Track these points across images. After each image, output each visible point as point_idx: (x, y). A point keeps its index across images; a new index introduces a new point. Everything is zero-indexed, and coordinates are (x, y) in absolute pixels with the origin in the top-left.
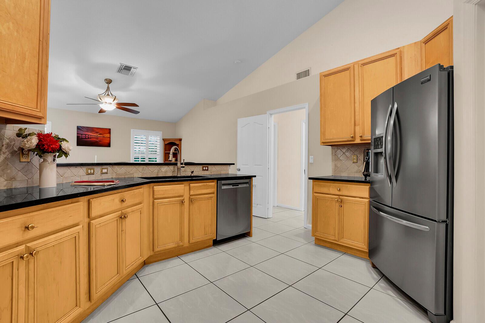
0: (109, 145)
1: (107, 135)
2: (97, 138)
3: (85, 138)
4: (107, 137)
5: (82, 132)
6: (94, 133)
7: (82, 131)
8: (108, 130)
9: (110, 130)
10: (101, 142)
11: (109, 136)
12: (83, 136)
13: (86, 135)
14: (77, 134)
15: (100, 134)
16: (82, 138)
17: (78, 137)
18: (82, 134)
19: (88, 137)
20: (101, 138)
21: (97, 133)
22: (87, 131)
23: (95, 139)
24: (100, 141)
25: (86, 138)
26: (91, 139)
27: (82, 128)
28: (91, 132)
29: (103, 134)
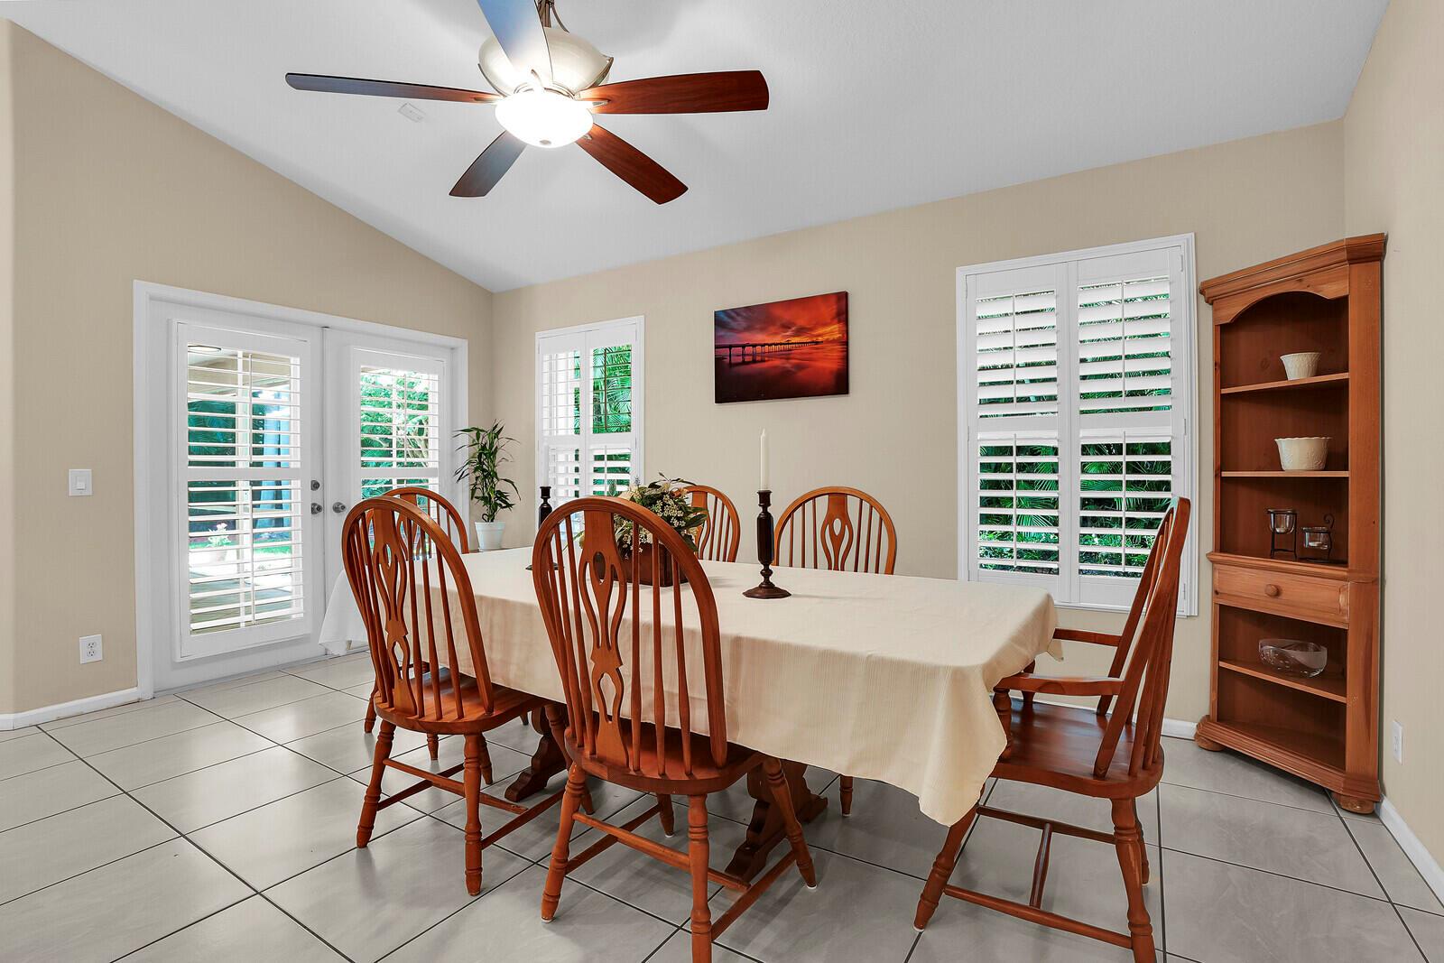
0: (839, 384)
1: (832, 332)
2: (786, 355)
3: (744, 363)
4: (828, 341)
5: (732, 338)
6: (772, 329)
7: (732, 330)
8: (834, 300)
9: (843, 297)
10: (800, 374)
11: (837, 336)
13: (744, 346)
14: (716, 347)
15: (800, 332)
16: (731, 364)
17: (719, 361)
18: (730, 347)
19: (754, 355)
20: (806, 349)
21: (786, 327)
22: (748, 329)
23: (777, 362)
24: (800, 367)
25: (748, 359)
26: (763, 361)
27: (732, 318)
28: (762, 330)
29: (811, 329)
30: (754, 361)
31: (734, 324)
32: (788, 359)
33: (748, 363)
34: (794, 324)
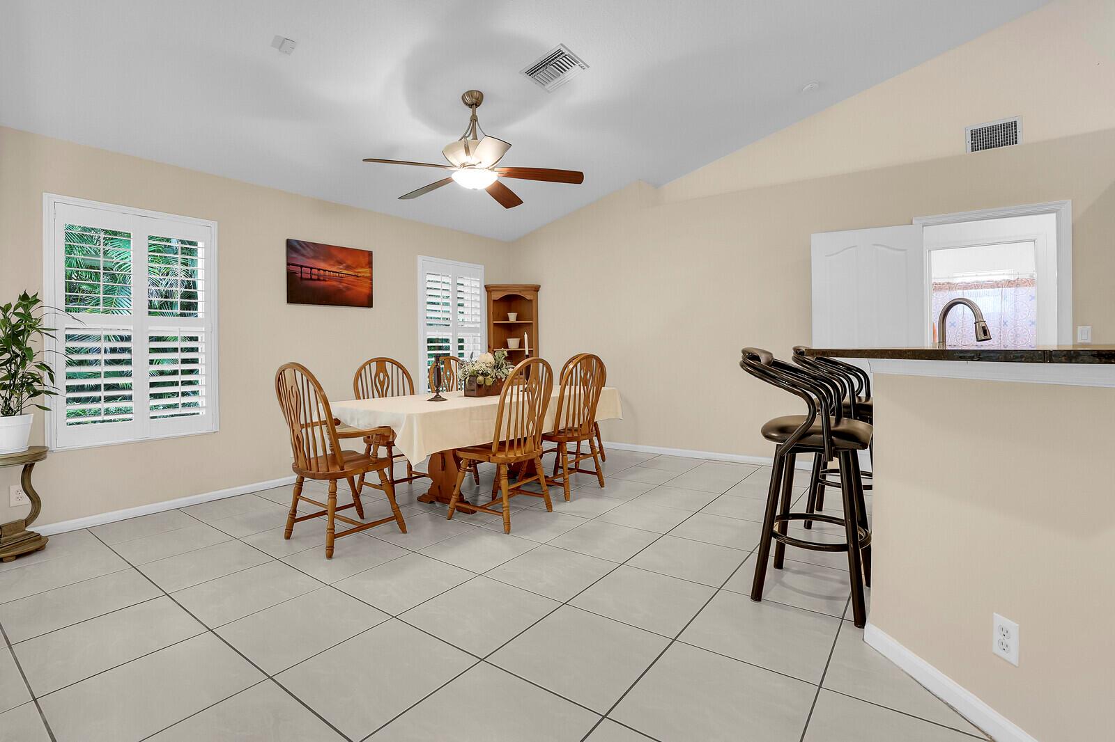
0: (368, 302)
1: (364, 272)
2: (340, 280)
3: (311, 279)
4: (363, 276)
5: (301, 258)
6: (331, 262)
7: (303, 255)
8: (366, 255)
9: (371, 254)
10: (347, 292)
11: (368, 275)
12: (306, 273)
13: (311, 268)
14: (288, 264)
15: (348, 268)
16: (301, 279)
17: (290, 275)
18: (301, 267)
19: (318, 275)
20: (351, 279)
21: (340, 263)
22: (315, 258)
23: (334, 283)
24: (346, 288)
25: (314, 277)
26: (324, 280)
28: (324, 261)
29: (354, 268)
30: (319, 280)
31: (304, 252)
32: (341, 282)
33: (315, 280)
34: (345, 263)
